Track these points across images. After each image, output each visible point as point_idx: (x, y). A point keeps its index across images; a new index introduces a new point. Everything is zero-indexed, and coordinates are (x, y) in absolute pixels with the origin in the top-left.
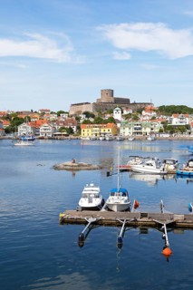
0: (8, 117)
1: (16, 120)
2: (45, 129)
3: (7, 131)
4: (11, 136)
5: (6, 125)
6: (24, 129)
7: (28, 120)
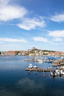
0: (17, 52)
1: (18, 52)
2: (23, 54)
3: (16, 54)
4: (17, 55)
5: (16, 53)
6: (19, 54)
7: (20, 52)
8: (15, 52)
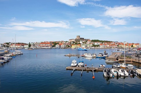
0: (53, 43)
1: (55, 44)
2: (63, 46)
3: (53, 46)
4: (54, 47)
5: (53, 45)
6: (57, 46)
7: (58, 43)
8: (51, 43)
